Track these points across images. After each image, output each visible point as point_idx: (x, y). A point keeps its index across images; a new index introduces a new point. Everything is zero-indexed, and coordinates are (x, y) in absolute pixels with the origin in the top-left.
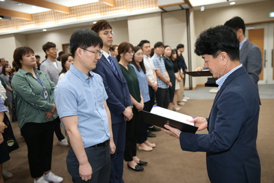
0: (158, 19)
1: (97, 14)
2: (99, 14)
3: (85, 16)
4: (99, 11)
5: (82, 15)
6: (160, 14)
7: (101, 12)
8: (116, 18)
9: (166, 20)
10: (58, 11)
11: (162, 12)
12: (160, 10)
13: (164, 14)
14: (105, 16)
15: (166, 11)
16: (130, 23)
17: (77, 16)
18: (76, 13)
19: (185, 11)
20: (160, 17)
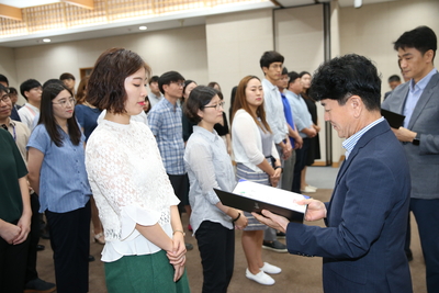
0: (267, 22)
1: (146, 11)
2: (151, 11)
3: (123, 15)
4: (150, 4)
5: (117, 13)
6: (271, 12)
7: (154, 7)
8: (182, 20)
9: (281, 26)
10: (72, 3)
11: (274, 10)
12: (272, 5)
13: (278, 13)
14: (162, 15)
15: (282, 8)
16: (210, 29)
17: (108, 14)
18: (107, 10)
19: (321, 6)
20: (270, 19)
